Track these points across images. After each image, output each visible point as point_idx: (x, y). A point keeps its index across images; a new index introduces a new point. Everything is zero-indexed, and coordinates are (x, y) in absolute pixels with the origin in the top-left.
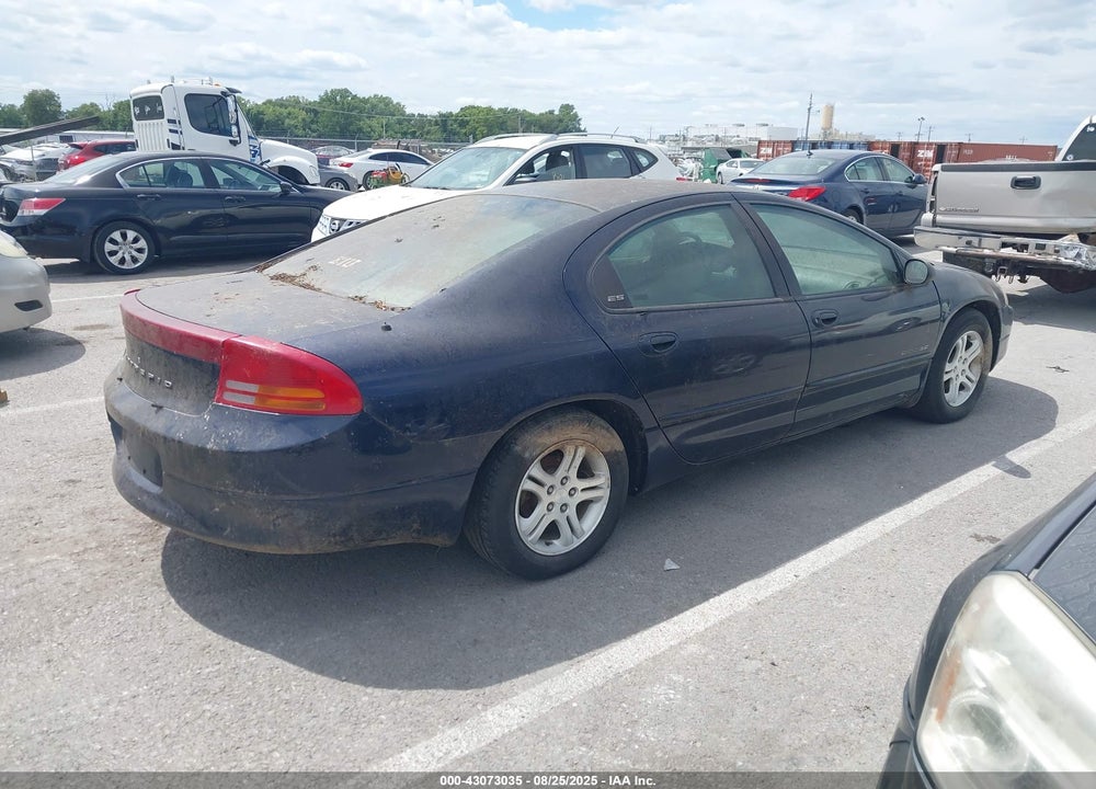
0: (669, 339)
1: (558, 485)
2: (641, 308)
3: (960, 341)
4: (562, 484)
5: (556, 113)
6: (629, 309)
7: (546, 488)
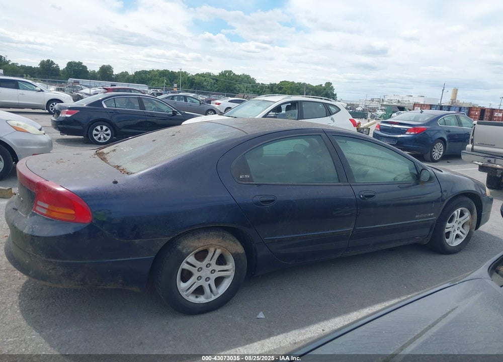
0: (271, 199)
1: (204, 267)
2: (257, 183)
3: (456, 212)
4: (207, 266)
5: (324, 85)
6: (251, 183)
7: (197, 269)
